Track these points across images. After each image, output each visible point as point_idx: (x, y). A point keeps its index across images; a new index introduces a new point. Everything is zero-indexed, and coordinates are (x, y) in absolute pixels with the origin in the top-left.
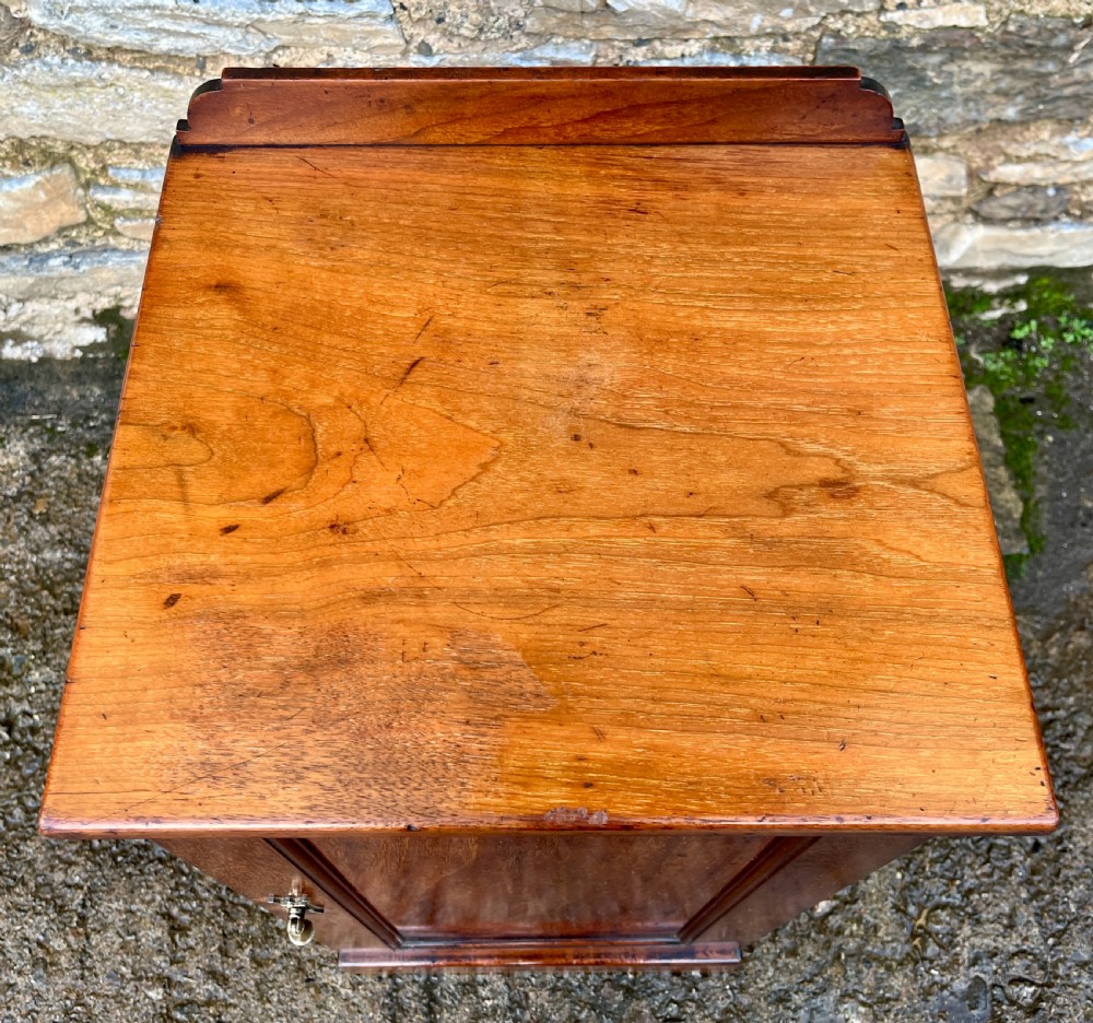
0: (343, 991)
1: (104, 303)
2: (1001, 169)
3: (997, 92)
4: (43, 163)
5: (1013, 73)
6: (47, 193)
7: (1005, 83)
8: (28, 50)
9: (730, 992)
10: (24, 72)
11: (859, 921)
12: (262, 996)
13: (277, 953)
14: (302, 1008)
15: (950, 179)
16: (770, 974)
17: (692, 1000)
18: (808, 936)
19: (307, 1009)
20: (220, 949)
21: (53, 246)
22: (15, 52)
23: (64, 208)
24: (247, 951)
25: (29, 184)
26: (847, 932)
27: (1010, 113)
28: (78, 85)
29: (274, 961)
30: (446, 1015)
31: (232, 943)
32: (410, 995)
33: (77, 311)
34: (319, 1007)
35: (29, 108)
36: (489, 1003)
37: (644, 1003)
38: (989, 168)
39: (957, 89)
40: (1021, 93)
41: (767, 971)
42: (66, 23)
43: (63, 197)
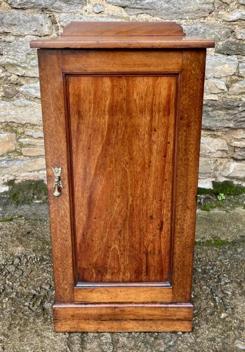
0: (51, 337)
1: (11, 178)
2: (234, 142)
3: (227, 119)
4: (10, 131)
5: (228, 114)
6: (9, 139)
7: (228, 117)
8: (17, 97)
9: (193, 338)
10: (15, 102)
11: (237, 319)
12: (20, 340)
13: (29, 328)
14: (35, 342)
15: (223, 144)
16: (207, 333)
17: (180, 340)
18: (219, 323)
19: (36, 343)
20: (8, 328)
21: (4, 158)
22: (15, 97)
23: (11, 144)
24: (17, 328)
25: (6, 135)
26: (233, 322)
27: (231, 125)
28: (25, 106)
29: (27, 331)
30: (88, 345)
31: (13, 326)
32: (75, 339)
33: (4, 180)
34: (41, 342)
35: (13, 113)
36: (104, 341)
37: (162, 341)
38: (232, 142)
39: (217, 118)
40: (232, 120)
41: (205, 332)
42: (28, 90)
43: (12, 141)
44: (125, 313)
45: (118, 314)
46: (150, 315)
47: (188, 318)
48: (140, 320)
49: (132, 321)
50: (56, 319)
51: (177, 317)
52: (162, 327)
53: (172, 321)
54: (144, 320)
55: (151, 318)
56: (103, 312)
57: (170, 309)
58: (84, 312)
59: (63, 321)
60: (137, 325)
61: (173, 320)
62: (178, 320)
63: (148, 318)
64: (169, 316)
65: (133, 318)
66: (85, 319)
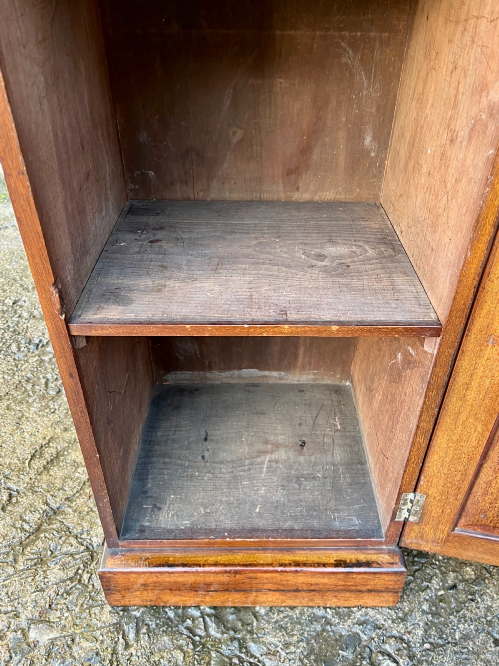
44: (258, 581)
45: (243, 583)
46: (311, 585)
47: (393, 589)
48: (289, 591)
49: (272, 592)
50: (109, 590)
51: (369, 587)
52: (335, 600)
53: (358, 593)
54: (297, 590)
55: (313, 588)
56: (210, 579)
57: (355, 576)
58: (167, 580)
59: (123, 592)
60: (282, 597)
61: (360, 591)
62: (370, 591)
63: (305, 588)
64: (352, 586)
65: (272, 589)
66: (171, 590)
